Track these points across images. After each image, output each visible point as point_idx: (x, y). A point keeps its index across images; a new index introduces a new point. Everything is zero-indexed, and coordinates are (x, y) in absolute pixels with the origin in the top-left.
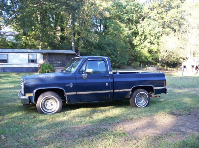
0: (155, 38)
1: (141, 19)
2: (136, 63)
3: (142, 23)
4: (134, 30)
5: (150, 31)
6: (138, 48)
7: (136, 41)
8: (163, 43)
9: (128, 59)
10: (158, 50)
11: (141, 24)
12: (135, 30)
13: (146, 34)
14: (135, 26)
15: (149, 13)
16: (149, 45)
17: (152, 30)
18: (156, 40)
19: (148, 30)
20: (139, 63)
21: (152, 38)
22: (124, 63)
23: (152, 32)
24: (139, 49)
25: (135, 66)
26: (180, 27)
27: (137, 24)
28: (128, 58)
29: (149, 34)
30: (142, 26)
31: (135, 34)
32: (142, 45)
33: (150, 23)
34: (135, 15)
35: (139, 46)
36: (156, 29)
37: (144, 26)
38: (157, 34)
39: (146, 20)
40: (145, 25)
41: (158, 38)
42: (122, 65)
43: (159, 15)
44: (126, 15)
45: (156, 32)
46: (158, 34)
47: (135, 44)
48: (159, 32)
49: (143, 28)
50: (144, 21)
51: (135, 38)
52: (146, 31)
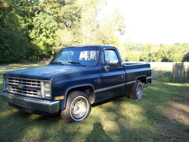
0: (51, 32)
1: (37, 12)
2: (34, 56)
3: (37, 16)
4: (29, 23)
5: (46, 25)
6: (34, 41)
7: (32, 34)
8: (59, 37)
9: (25, 53)
10: (54, 44)
11: (37, 18)
12: (31, 23)
13: (42, 27)
14: (31, 19)
15: (44, 7)
16: (44, 39)
17: (48, 23)
18: (52, 34)
19: (44, 24)
20: (36, 57)
21: (48, 32)
22: (22, 57)
23: (47, 26)
24: (35, 43)
25: (32, 59)
26: (72, 22)
27: (33, 17)
28: (26, 51)
29: (45, 28)
30: (37, 19)
31: (31, 27)
32: (37, 39)
33: (46, 17)
34: (31, 8)
35: (35, 39)
36: (51, 23)
37: (39, 19)
38: (52, 28)
39: (41, 13)
40: (41, 18)
41: (54, 32)
42: (20, 58)
43: (53, 10)
44: (22, 7)
45: (52, 26)
46: (54, 28)
47: (32, 37)
48: (54, 26)
49: (39, 21)
50: (39, 14)
51: (31, 31)
52: (41, 25)
